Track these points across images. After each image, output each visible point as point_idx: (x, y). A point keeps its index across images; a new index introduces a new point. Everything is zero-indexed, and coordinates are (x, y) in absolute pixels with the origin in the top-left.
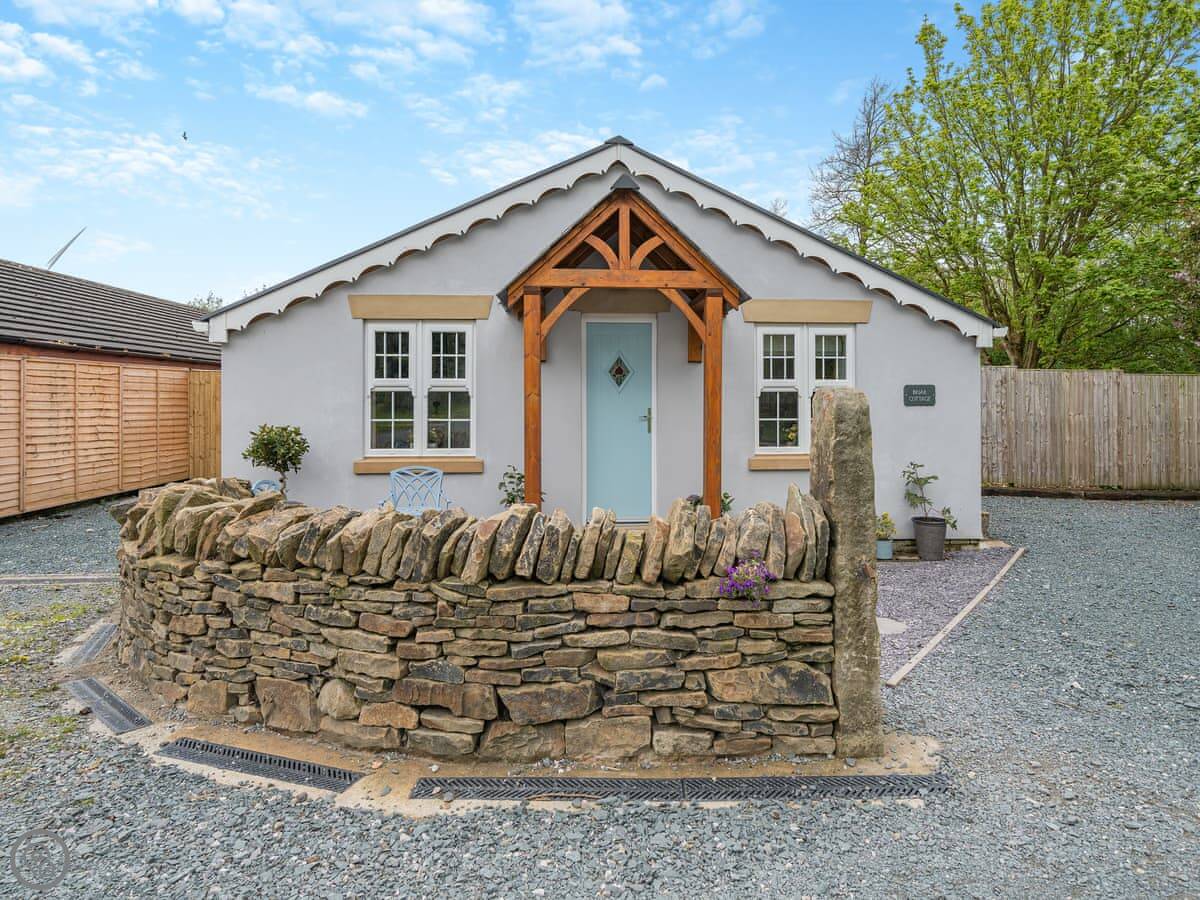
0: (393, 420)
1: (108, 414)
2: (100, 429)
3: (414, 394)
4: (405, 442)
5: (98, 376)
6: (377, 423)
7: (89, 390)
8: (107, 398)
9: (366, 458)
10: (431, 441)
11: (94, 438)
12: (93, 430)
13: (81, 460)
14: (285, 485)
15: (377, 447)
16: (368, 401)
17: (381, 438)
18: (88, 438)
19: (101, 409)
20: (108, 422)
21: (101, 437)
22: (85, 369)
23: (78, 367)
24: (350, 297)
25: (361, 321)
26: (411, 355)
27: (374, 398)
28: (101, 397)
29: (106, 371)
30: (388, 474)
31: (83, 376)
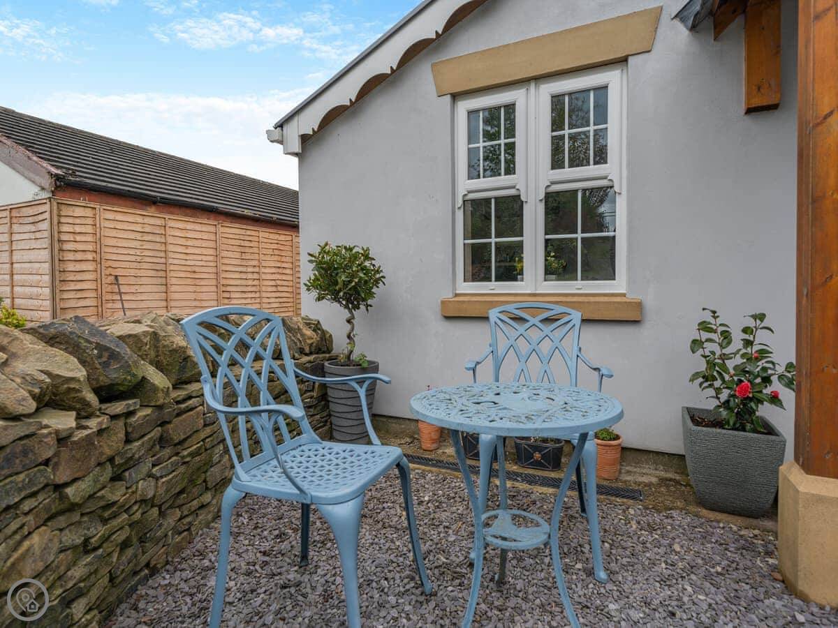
0: (493, 240)
1: (285, 271)
2: (279, 283)
3: (523, 198)
4: (510, 273)
5: (276, 242)
6: (473, 245)
7: (270, 252)
8: (284, 259)
9: (457, 295)
10: (549, 272)
11: (274, 289)
12: (273, 283)
13: (264, 306)
14: (353, 329)
15: (473, 280)
16: (460, 215)
17: (478, 266)
18: (270, 289)
19: (279, 267)
20: (284, 277)
21: (280, 289)
22: (266, 235)
23: (261, 233)
24: (433, 65)
25: (448, 98)
26: (519, 140)
27: (469, 208)
28: (279, 258)
29: (282, 238)
30: (486, 319)
31: (265, 240)
